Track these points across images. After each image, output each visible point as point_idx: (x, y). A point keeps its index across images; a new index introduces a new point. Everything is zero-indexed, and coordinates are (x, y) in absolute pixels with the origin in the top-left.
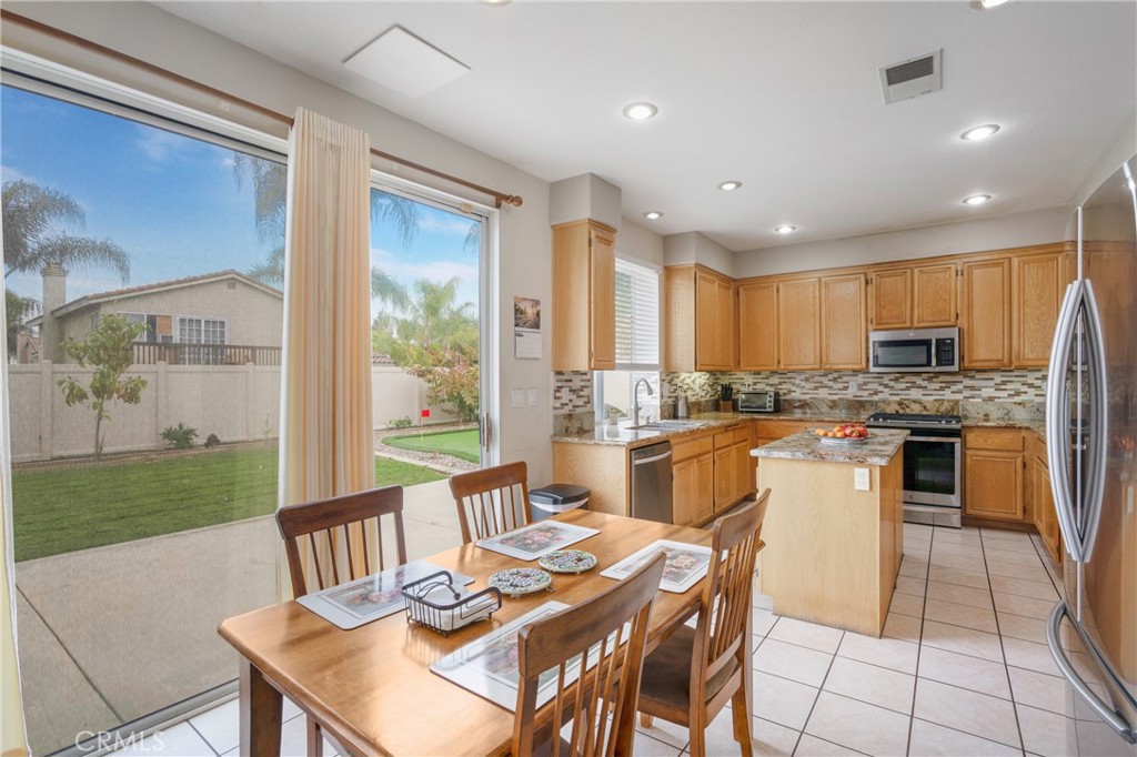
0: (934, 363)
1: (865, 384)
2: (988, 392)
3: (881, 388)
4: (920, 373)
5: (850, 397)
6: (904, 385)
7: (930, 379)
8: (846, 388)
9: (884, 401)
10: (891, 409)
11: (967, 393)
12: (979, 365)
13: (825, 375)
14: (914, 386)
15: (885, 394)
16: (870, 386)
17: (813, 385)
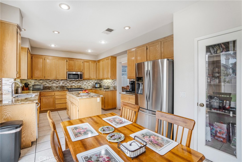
0: (79, 78)
1: (64, 82)
2: (85, 84)
3: (67, 83)
4: (74, 80)
5: (61, 85)
6: (71, 83)
7: (76, 81)
8: (60, 83)
9: (68, 86)
10: (69, 87)
11: (82, 84)
12: (85, 79)
13: (55, 80)
14: (73, 83)
15: (68, 85)
16: (65, 83)
17: (52, 83)
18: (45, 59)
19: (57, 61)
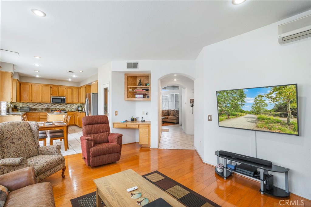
0: (62, 102)
1: (49, 105)
2: (69, 107)
3: (52, 106)
4: (58, 104)
5: (46, 108)
6: (56, 106)
7: (60, 105)
8: (45, 106)
9: (52, 108)
10: (54, 110)
11: (66, 107)
12: (68, 103)
13: (41, 103)
14: (58, 106)
15: (53, 107)
17: (38, 105)
18: (31, 86)
19: (42, 87)
